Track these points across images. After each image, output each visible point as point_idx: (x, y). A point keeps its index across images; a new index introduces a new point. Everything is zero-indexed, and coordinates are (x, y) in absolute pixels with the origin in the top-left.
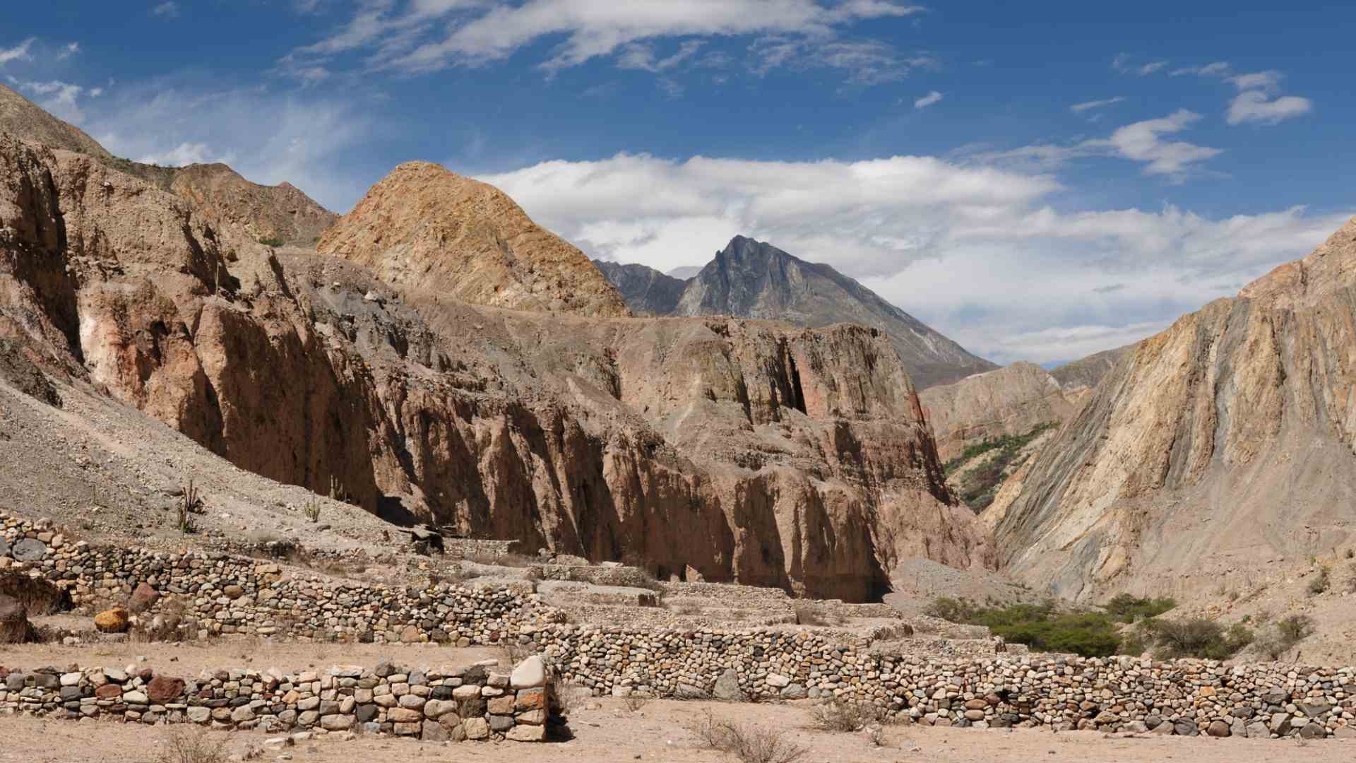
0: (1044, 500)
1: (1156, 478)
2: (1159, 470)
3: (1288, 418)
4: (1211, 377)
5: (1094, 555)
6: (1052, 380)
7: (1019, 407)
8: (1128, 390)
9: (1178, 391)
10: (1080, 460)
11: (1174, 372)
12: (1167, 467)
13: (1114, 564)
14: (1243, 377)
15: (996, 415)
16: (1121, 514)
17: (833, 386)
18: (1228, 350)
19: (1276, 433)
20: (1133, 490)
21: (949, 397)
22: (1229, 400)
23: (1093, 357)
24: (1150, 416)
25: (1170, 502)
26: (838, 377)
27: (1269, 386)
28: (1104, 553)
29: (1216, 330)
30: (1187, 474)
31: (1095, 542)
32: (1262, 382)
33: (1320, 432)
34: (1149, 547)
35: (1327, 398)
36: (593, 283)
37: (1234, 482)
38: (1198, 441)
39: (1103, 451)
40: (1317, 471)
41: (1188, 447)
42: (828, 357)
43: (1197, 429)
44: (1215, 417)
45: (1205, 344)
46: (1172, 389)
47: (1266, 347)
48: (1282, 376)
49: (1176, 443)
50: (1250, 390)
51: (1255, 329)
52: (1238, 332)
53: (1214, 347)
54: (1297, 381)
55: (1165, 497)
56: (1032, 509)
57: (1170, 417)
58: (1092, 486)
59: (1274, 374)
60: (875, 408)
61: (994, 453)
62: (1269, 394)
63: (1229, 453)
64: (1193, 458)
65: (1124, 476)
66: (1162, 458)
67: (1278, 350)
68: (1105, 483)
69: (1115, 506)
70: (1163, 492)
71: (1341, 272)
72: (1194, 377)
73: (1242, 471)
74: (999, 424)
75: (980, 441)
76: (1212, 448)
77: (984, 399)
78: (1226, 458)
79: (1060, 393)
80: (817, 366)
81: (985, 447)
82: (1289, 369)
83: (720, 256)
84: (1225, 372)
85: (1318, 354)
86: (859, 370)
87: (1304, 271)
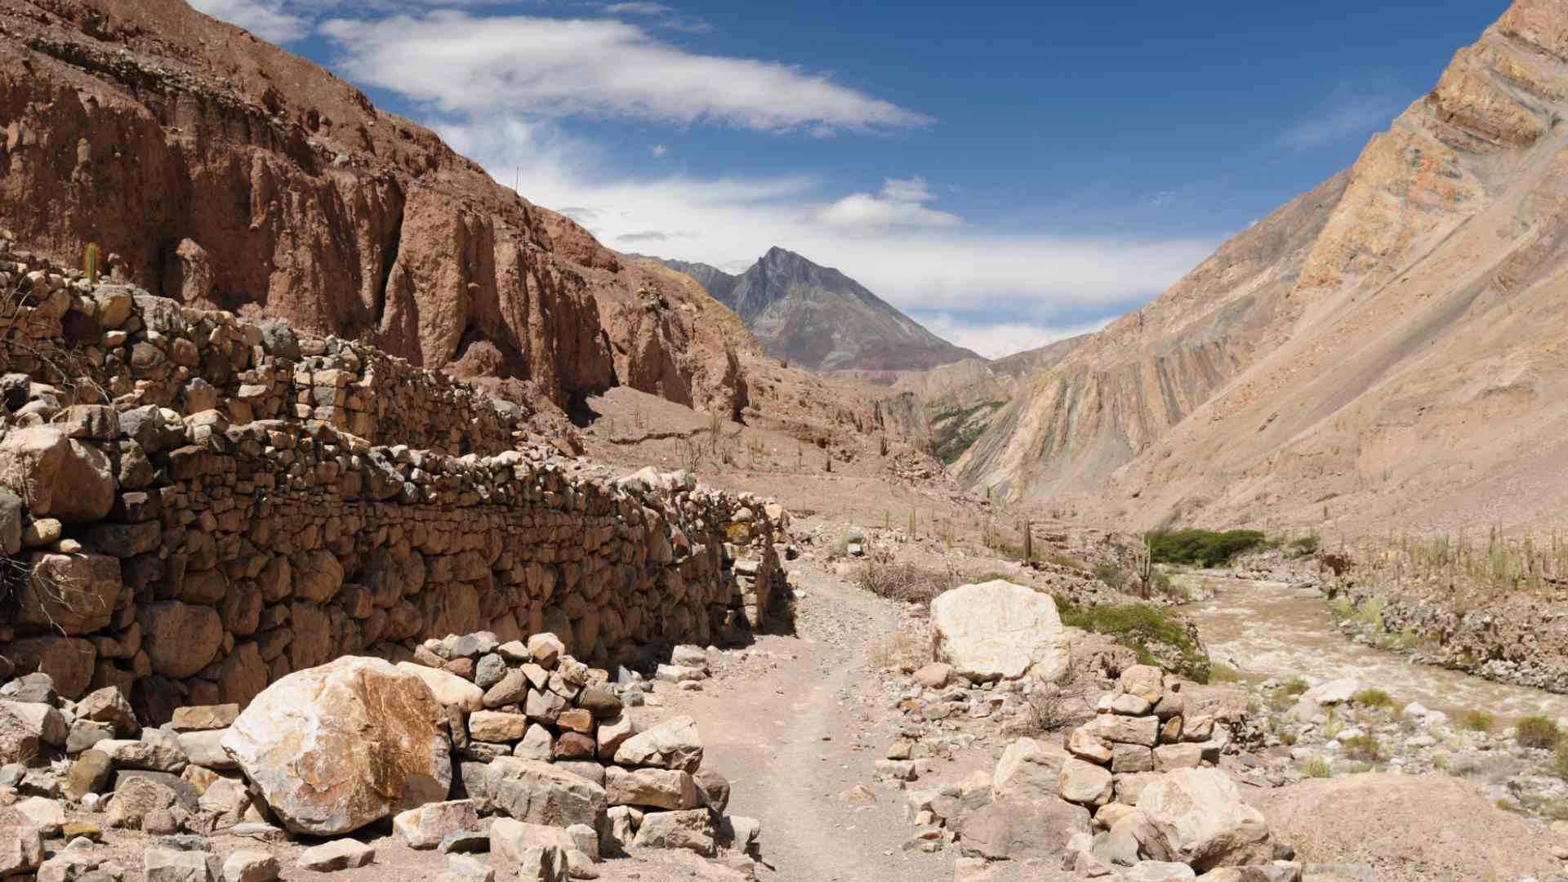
0: (982, 464)
1: (1037, 455)
2: (1039, 451)
3: (1101, 427)
4: (1067, 405)
5: (1005, 492)
6: (989, 371)
7: (968, 387)
8: (1026, 409)
9: (1050, 412)
10: (1001, 444)
11: (1049, 402)
12: (1043, 450)
13: (1014, 497)
14: (1083, 406)
15: (953, 392)
16: (1019, 472)
17: (896, 421)
18: (1076, 392)
19: (1095, 435)
20: (1026, 460)
21: (924, 379)
22: (1075, 417)
23: (1016, 355)
24: (1035, 425)
25: (1042, 467)
26: (898, 417)
27: (1093, 412)
28: (1010, 491)
29: (1070, 381)
30: (1052, 454)
31: (1006, 486)
32: (1090, 409)
33: (1116, 437)
34: (1031, 489)
35: (1120, 418)
36: (742, 331)
37: (1073, 459)
38: (1058, 438)
39: (1012, 440)
40: (1112, 456)
41: (1053, 441)
42: (895, 408)
43: (1058, 432)
44: (1067, 426)
45: (1065, 388)
46: (1048, 412)
47: (1094, 393)
48: (1101, 407)
49: (1047, 439)
50: (1085, 413)
51: (1090, 383)
52: (1082, 383)
53: (1069, 390)
54: (1107, 409)
55: (1041, 466)
56: (977, 467)
57: (1046, 425)
58: (1006, 457)
59: (1096, 406)
60: (913, 430)
61: (951, 419)
62: (1094, 416)
63: (1072, 444)
64: (1055, 447)
65: (1022, 454)
66: (1040, 445)
67: (1100, 393)
68: (1012, 457)
69: (1017, 468)
70: (1040, 463)
71: (1163, 319)
72: (1059, 406)
73: (1078, 453)
74: (955, 399)
75: (943, 411)
76: (1064, 441)
77: (946, 382)
78: (1071, 446)
79: (993, 379)
80: (890, 413)
81: (947, 415)
82: (1104, 403)
83: (761, 259)
84: (1074, 403)
85: (1119, 396)
86: (906, 414)
87: (1142, 317)
